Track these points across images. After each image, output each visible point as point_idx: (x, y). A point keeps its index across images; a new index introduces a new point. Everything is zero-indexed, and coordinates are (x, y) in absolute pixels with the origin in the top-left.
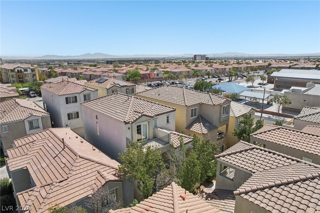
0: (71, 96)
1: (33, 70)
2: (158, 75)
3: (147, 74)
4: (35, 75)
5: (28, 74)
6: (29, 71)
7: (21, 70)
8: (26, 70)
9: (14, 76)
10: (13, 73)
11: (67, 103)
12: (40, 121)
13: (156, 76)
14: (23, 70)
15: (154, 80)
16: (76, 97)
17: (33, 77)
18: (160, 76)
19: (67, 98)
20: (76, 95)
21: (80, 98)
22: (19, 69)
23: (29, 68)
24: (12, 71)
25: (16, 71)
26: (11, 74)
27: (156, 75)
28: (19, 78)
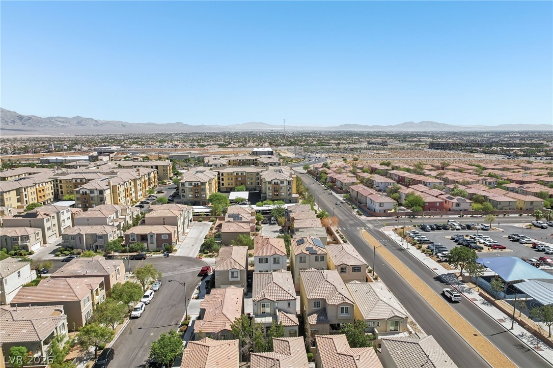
0: (263, 258)
1: (289, 183)
2: (458, 205)
3: (438, 203)
4: (291, 188)
5: (284, 186)
6: (286, 183)
7: (277, 182)
8: (282, 182)
9: (271, 188)
10: (270, 185)
11: (260, 263)
12: (239, 272)
13: (454, 207)
14: (279, 183)
15: (449, 212)
16: (267, 259)
17: (289, 190)
18: (462, 206)
19: (260, 259)
20: (267, 257)
21: (271, 260)
22: (276, 181)
23: (286, 180)
24: (270, 183)
25: (273, 183)
26: (268, 185)
27: (454, 205)
28: (275, 191)
